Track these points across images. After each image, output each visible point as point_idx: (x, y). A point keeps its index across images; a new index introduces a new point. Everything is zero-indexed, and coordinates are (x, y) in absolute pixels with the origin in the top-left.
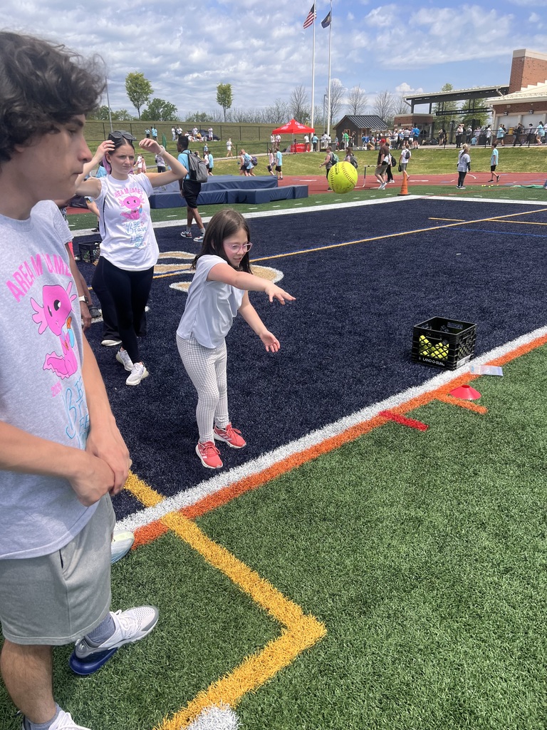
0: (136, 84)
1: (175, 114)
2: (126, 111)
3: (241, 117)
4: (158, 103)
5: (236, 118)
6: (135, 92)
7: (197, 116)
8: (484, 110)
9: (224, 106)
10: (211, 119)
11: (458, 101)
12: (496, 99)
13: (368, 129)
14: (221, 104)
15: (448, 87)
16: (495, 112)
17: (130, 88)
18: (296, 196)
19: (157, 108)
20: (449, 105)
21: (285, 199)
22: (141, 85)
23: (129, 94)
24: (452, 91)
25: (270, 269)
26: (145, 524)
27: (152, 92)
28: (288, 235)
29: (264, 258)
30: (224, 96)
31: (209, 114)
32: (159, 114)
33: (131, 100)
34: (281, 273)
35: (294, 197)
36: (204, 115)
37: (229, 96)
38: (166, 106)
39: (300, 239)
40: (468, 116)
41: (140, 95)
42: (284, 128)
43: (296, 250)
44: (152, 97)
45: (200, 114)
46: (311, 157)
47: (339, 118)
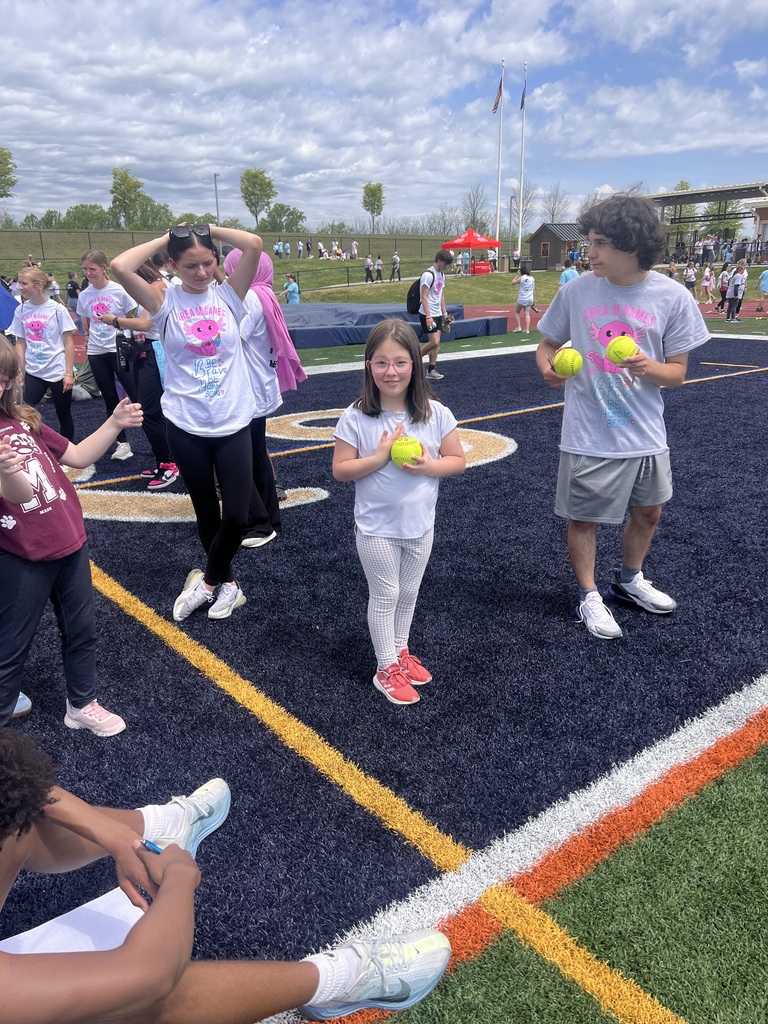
0: (254, 184)
1: (303, 224)
2: (237, 221)
3: (393, 227)
4: (281, 210)
5: (386, 229)
6: (253, 194)
7: (333, 227)
8: (737, 216)
9: (373, 212)
10: (351, 230)
11: (697, 205)
12: (761, 200)
13: (575, 242)
14: (368, 210)
15: (683, 185)
16: (758, 218)
17: (246, 189)
18: (491, 332)
19: (280, 216)
20: (687, 210)
21: (475, 336)
22: (260, 185)
23: (245, 198)
24: (689, 191)
25: (491, 434)
26: (453, 911)
27: (275, 194)
28: (499, 386)
29: (477, 419)
30: (373, 198)
31: (349, 223)
32: (281, 225)
33: (247, 205)
34: (512, 441)
35: (487, 333)
36: (342, 225)
37: (380, 198)
38: (291, 214)
39: (519, 391)
40: (712, 224)
41: (259, 199)
42: (458, 241)
43: (520, 408)
44: (274, 201)
45: (336, 223)
46: (497, 280)
47: (534, 227)
